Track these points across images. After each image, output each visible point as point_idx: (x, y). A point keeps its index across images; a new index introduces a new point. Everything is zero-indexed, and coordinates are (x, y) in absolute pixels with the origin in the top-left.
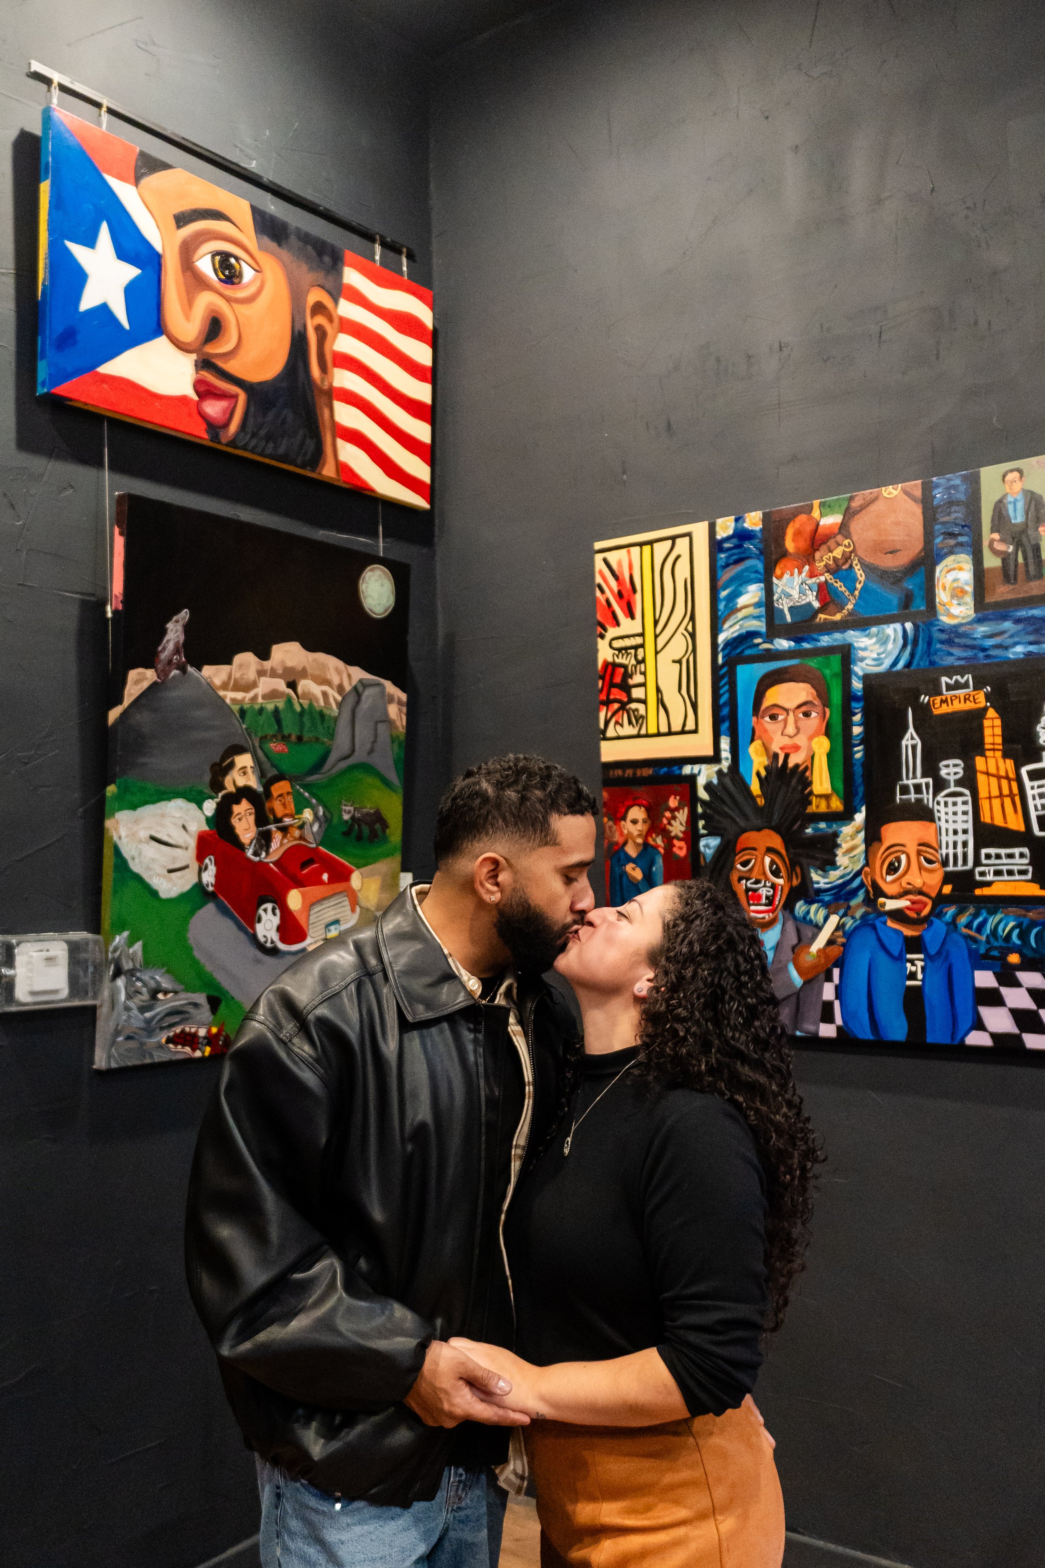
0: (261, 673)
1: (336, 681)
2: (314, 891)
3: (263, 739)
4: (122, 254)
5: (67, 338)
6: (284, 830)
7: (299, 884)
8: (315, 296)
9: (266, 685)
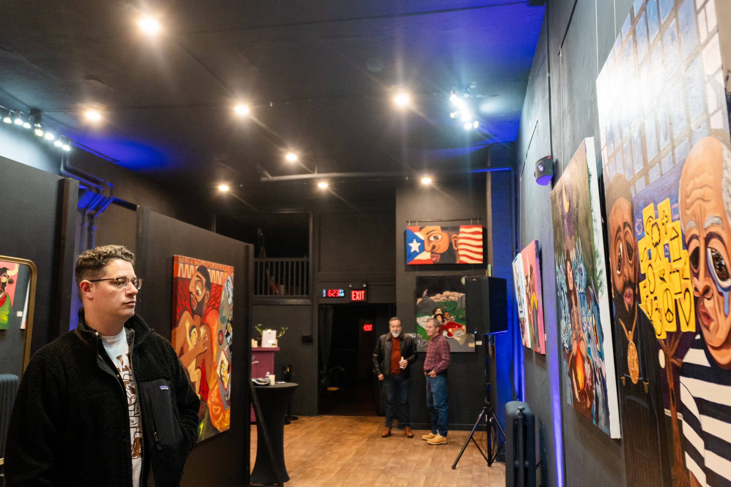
0: (441, 297)
1: (457, 296)
2: (454, 329)
3: (442, 306)
4: (417, 242)
5: (410, 256)
6: (448, 320)
7: (451, 328)
8: (454, 236)
9: (442, 298)
